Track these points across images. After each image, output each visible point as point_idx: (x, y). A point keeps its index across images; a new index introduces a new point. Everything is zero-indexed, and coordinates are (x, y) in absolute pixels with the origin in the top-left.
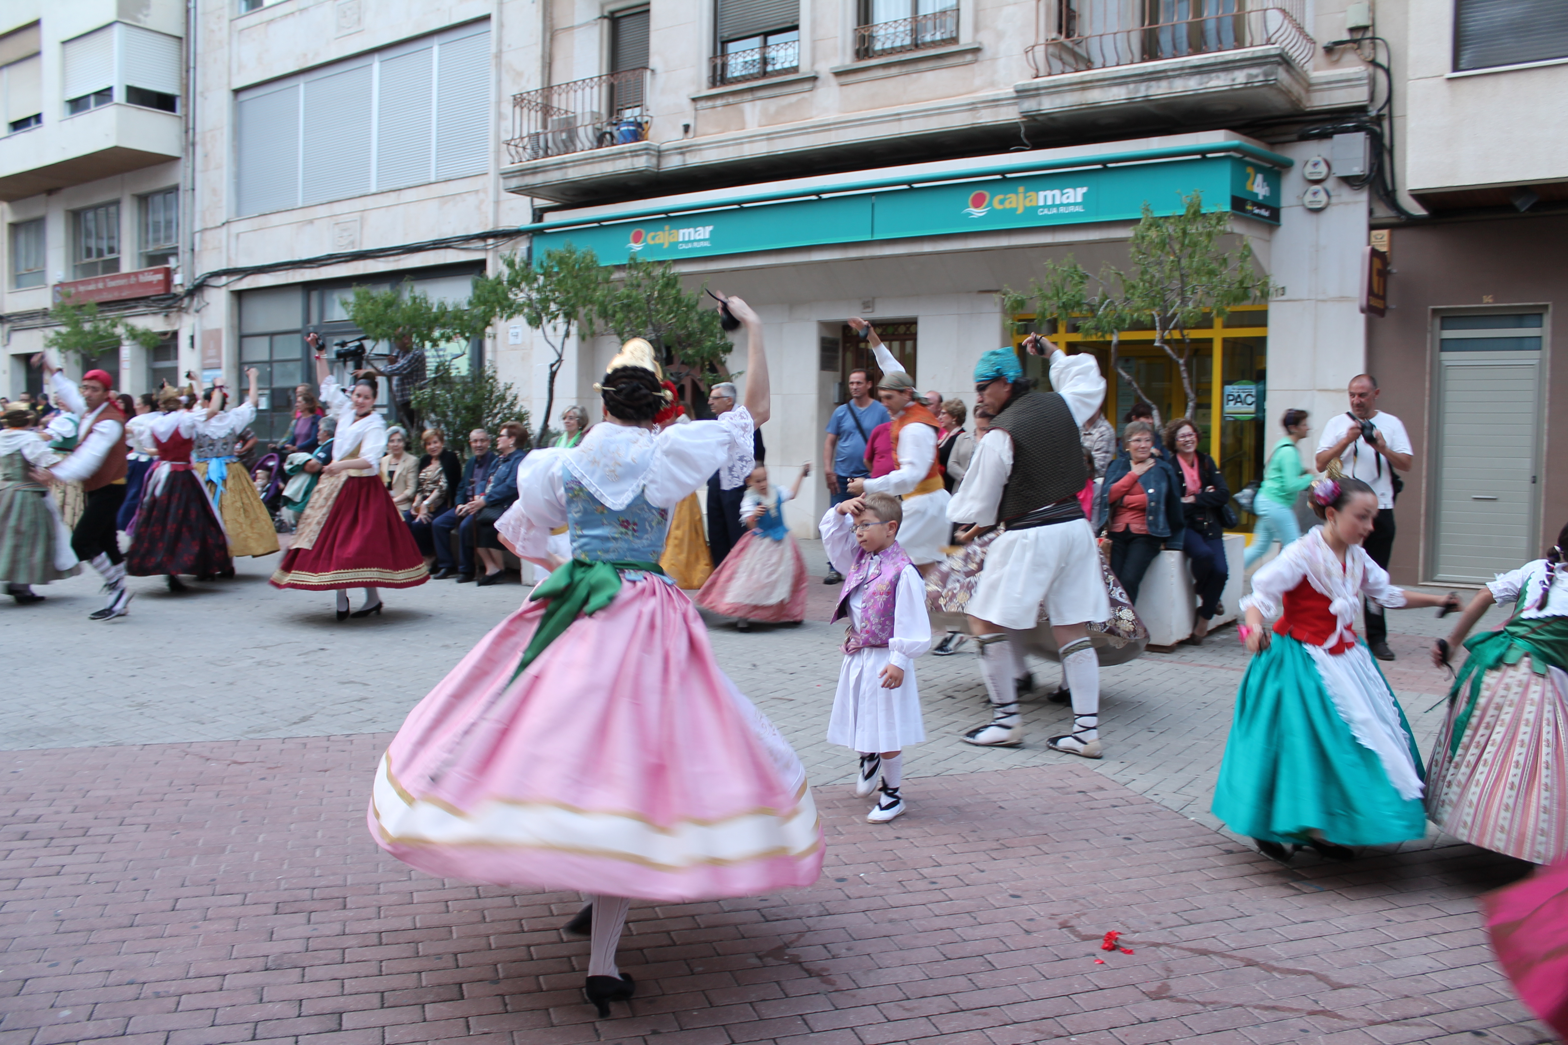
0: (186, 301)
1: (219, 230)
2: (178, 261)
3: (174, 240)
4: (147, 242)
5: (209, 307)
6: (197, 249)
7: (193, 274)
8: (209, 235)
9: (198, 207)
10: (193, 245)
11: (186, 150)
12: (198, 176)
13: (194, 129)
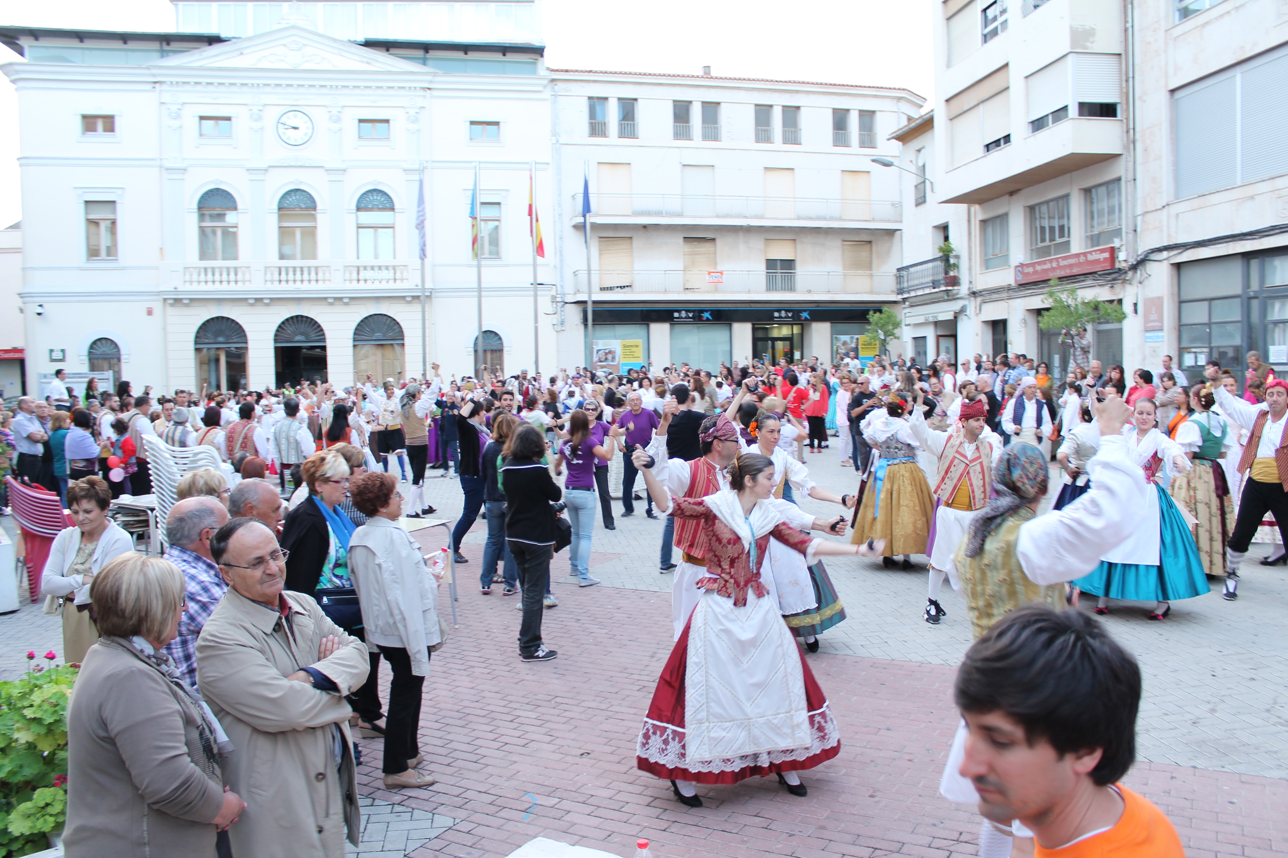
0: (1130, 274)
1: (1159, 212)
2: (1121, 240)
3: (1116, 223)
4: (1092, 227)
5: (1151, 278)
6: (1139, 230)
7: (1136, 250)
8: (1149, 216)
9: (1139, 194)
10: (1136, 226)
11: (1126, 147)
12: (1139, 168)
13: (1134, 129)
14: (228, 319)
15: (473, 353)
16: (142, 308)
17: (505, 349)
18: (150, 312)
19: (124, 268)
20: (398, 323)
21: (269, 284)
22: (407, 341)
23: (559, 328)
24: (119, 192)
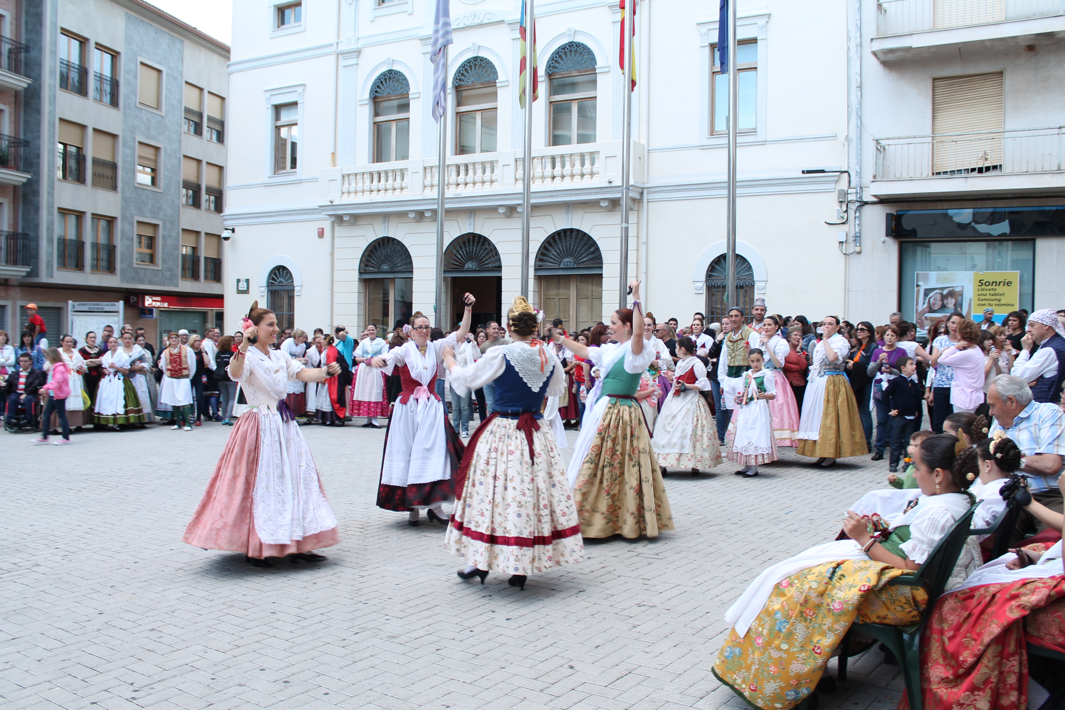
14: (394, 239)
15: (704, 291)
16: (313, 228)
17: (757, 285)
18: (321, 234)
19: (300, 182)
20: (594, 243)
21: (428, 190)
22: (606, 271)
23: (852, 248)
24: (300, 90)
